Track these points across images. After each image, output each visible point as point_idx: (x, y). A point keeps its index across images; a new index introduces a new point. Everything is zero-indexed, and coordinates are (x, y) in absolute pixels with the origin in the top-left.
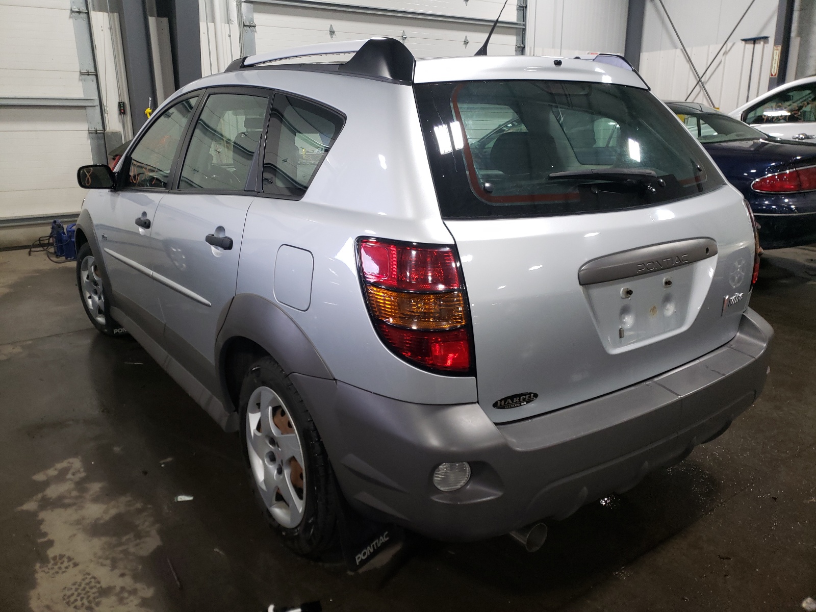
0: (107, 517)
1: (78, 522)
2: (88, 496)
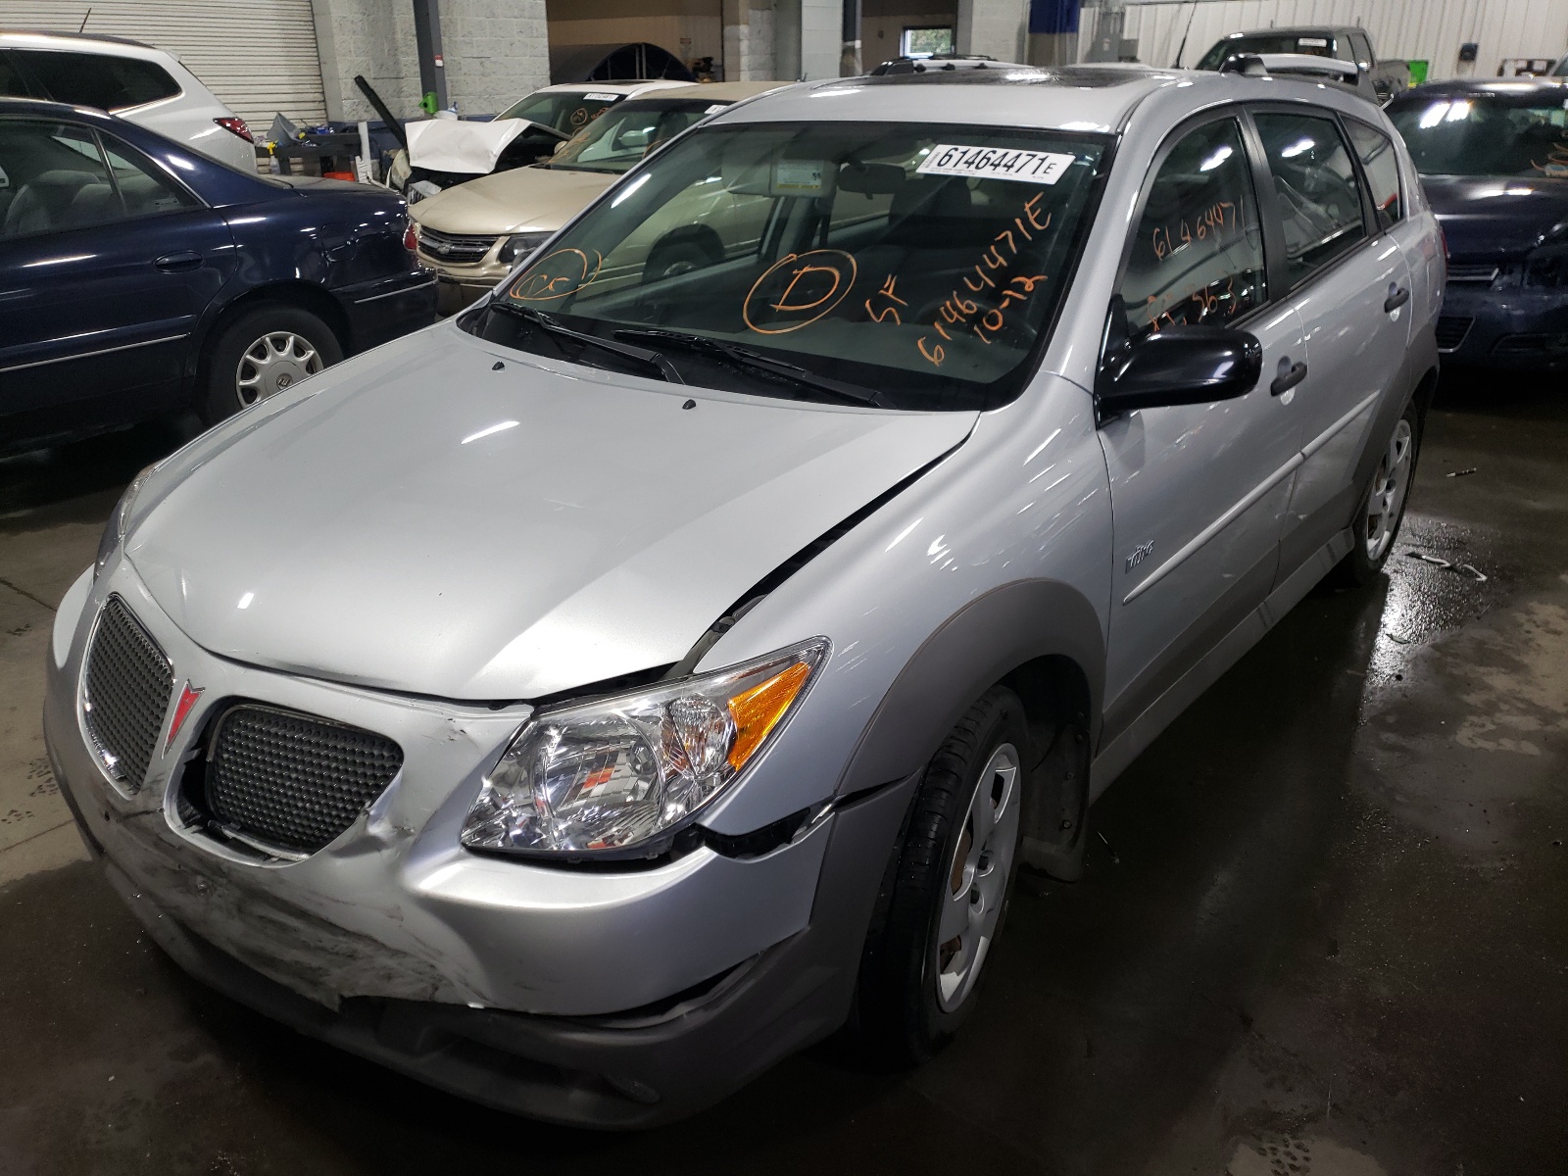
0: (1494, 670)
1: (1528, 683)
2: (1493, 697)
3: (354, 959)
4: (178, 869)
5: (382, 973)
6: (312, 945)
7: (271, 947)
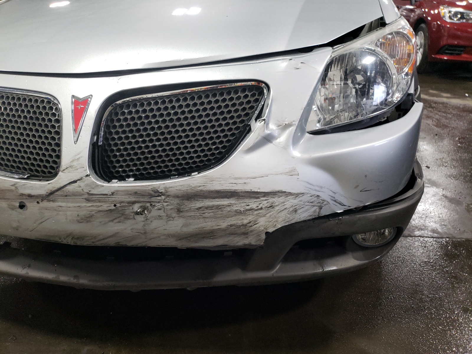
3: (273, 208)
4: (114, 208)
5: (291, 209)
6: (242, 209)
7: (209, 225)
